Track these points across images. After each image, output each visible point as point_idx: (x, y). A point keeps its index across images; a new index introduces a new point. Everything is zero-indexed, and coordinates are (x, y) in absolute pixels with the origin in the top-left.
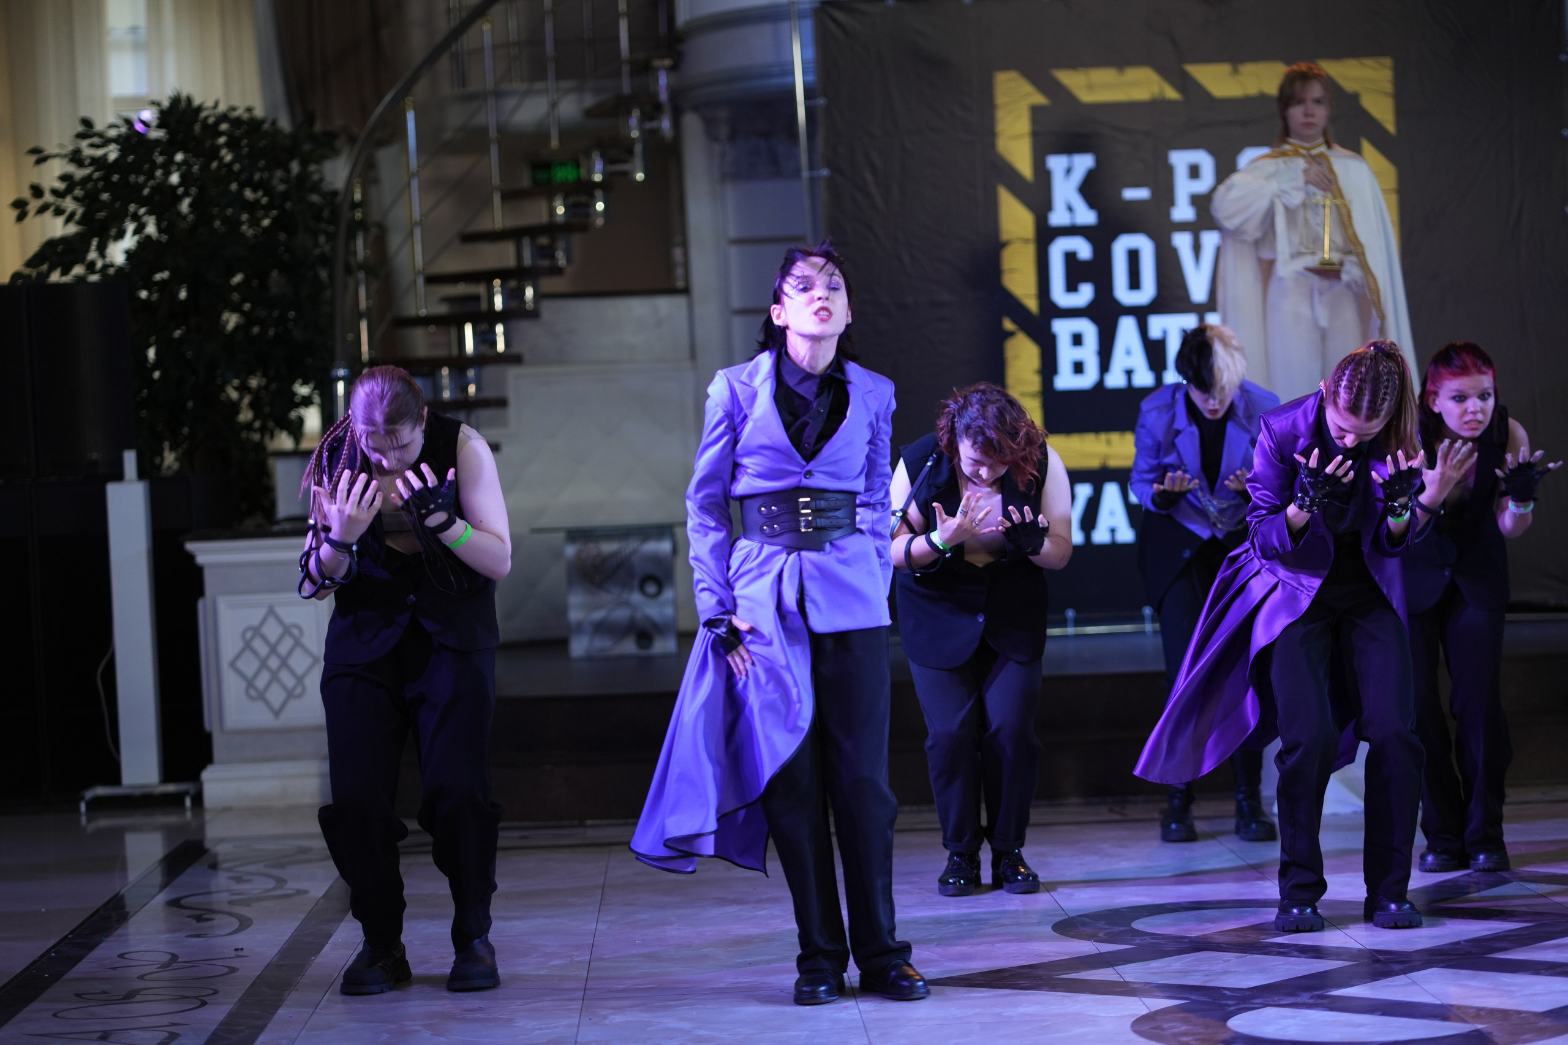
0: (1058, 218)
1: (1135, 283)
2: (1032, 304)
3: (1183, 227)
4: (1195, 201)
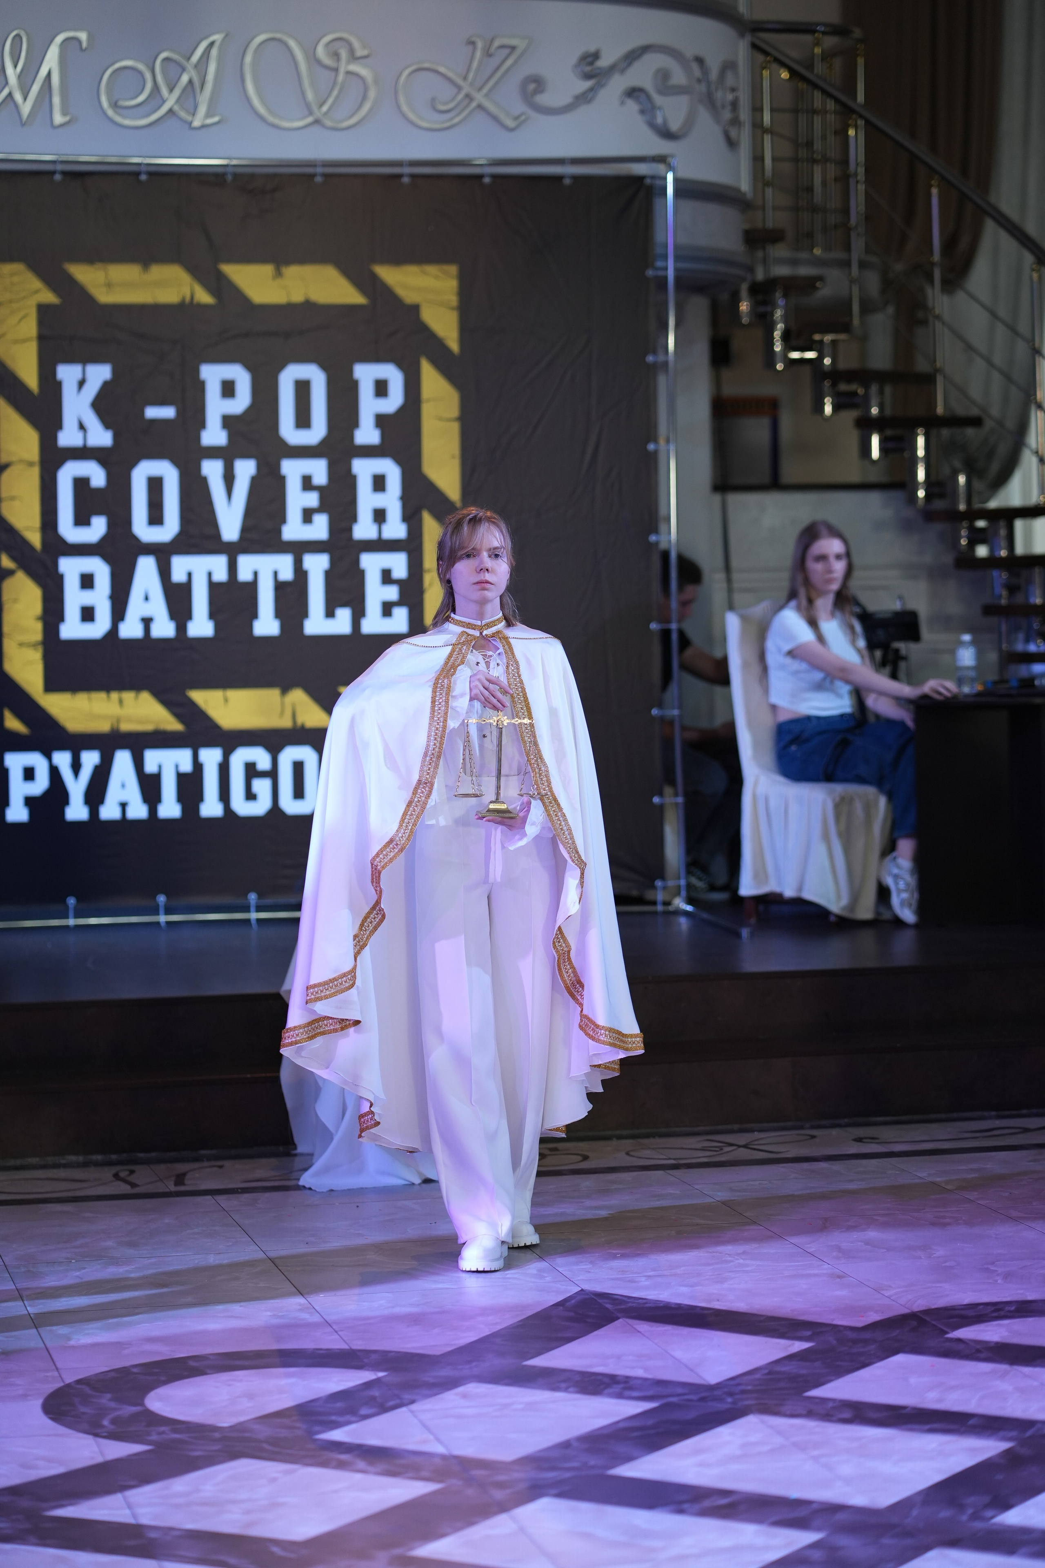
0: (68, 437)
1: (156, 517)
2: (35, 539)
3: (213, 452)
4: (228, 422)
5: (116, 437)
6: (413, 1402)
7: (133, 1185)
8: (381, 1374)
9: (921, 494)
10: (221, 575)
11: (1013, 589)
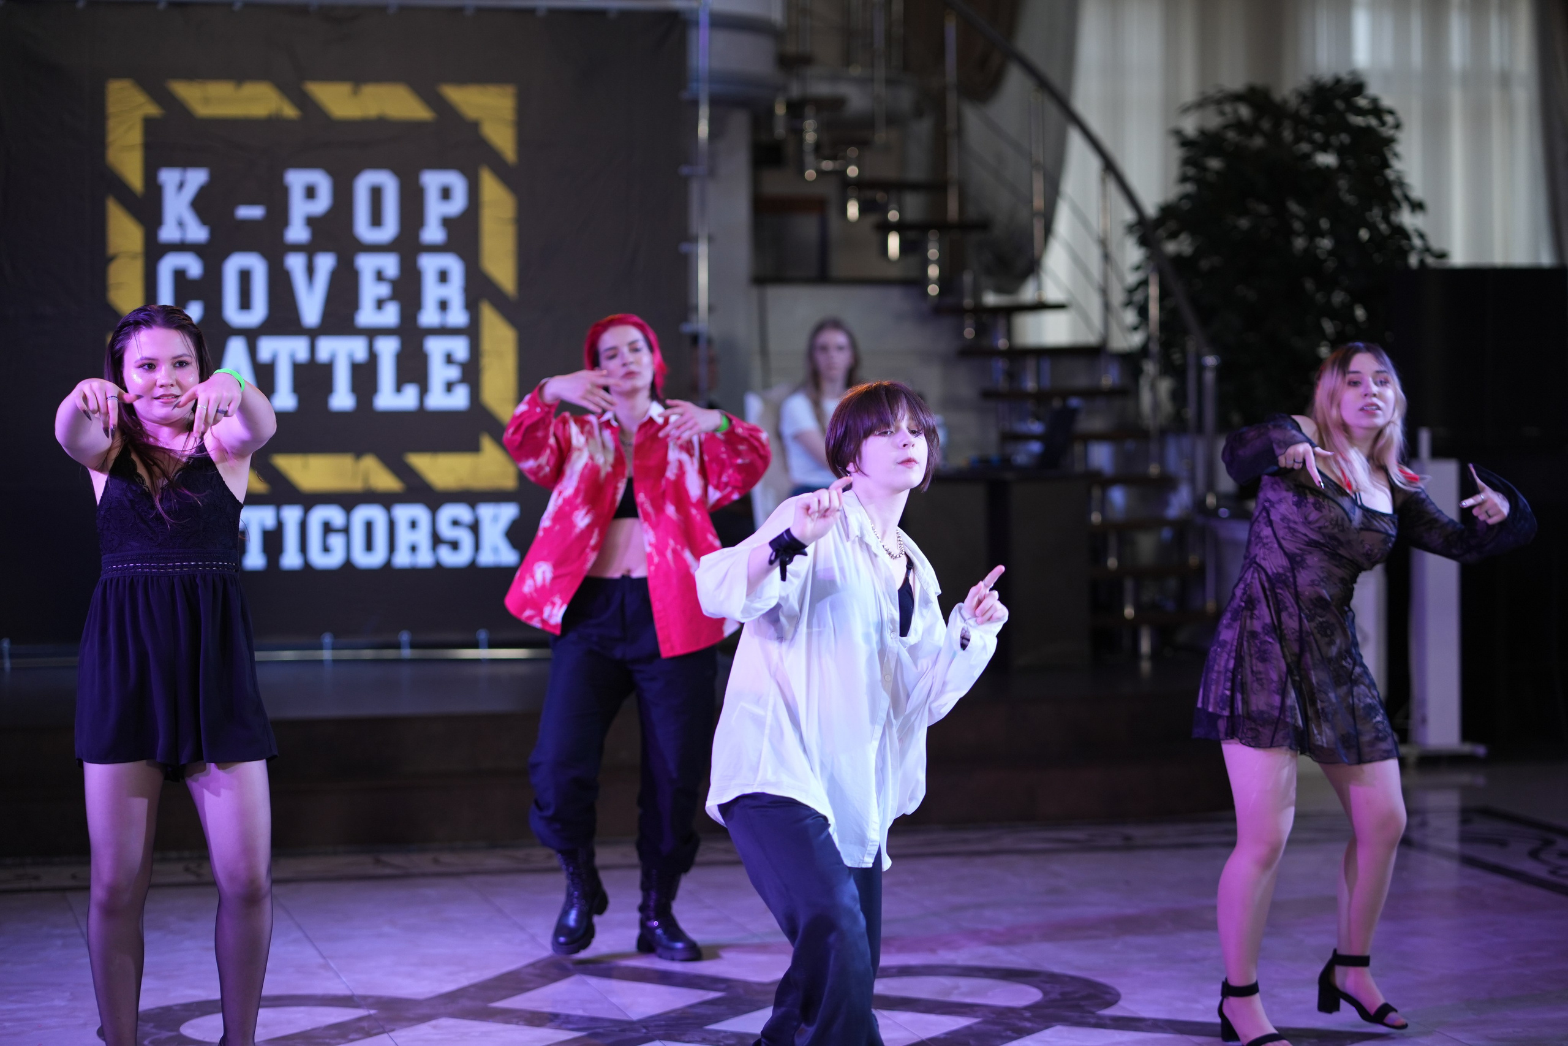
0: (168, 233)
1: (245, 303)
3: (297, 248)
4: (311, 222)
5: (212, 233)
6: (393, 1030)
7: (198, 875)
8: (372, 1012)
9: (933, 290)
10: (303, 355)
11: (1012, 376)
